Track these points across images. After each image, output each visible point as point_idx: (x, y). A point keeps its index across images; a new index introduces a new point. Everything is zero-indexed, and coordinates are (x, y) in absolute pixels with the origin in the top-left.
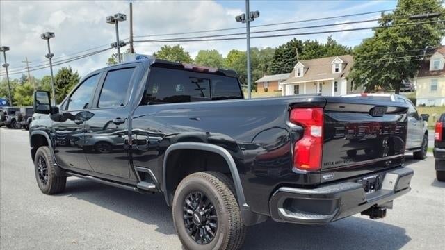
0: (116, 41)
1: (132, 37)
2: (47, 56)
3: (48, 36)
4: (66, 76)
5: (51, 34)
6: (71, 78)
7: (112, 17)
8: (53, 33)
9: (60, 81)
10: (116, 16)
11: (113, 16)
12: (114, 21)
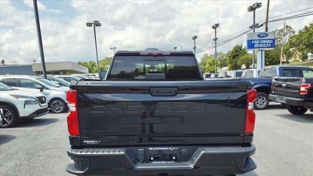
0: (253, 24)
1: (267, 18)
2: (214, 40)
3: (216, 27)
4: (238, 51)
5: (217, 25)
6: (241, 52)
7: (251, 7)
8: (219, 24)
9: (233, 54)
10: (254, 5)
11: (252, 5)
12: (253, 9)
